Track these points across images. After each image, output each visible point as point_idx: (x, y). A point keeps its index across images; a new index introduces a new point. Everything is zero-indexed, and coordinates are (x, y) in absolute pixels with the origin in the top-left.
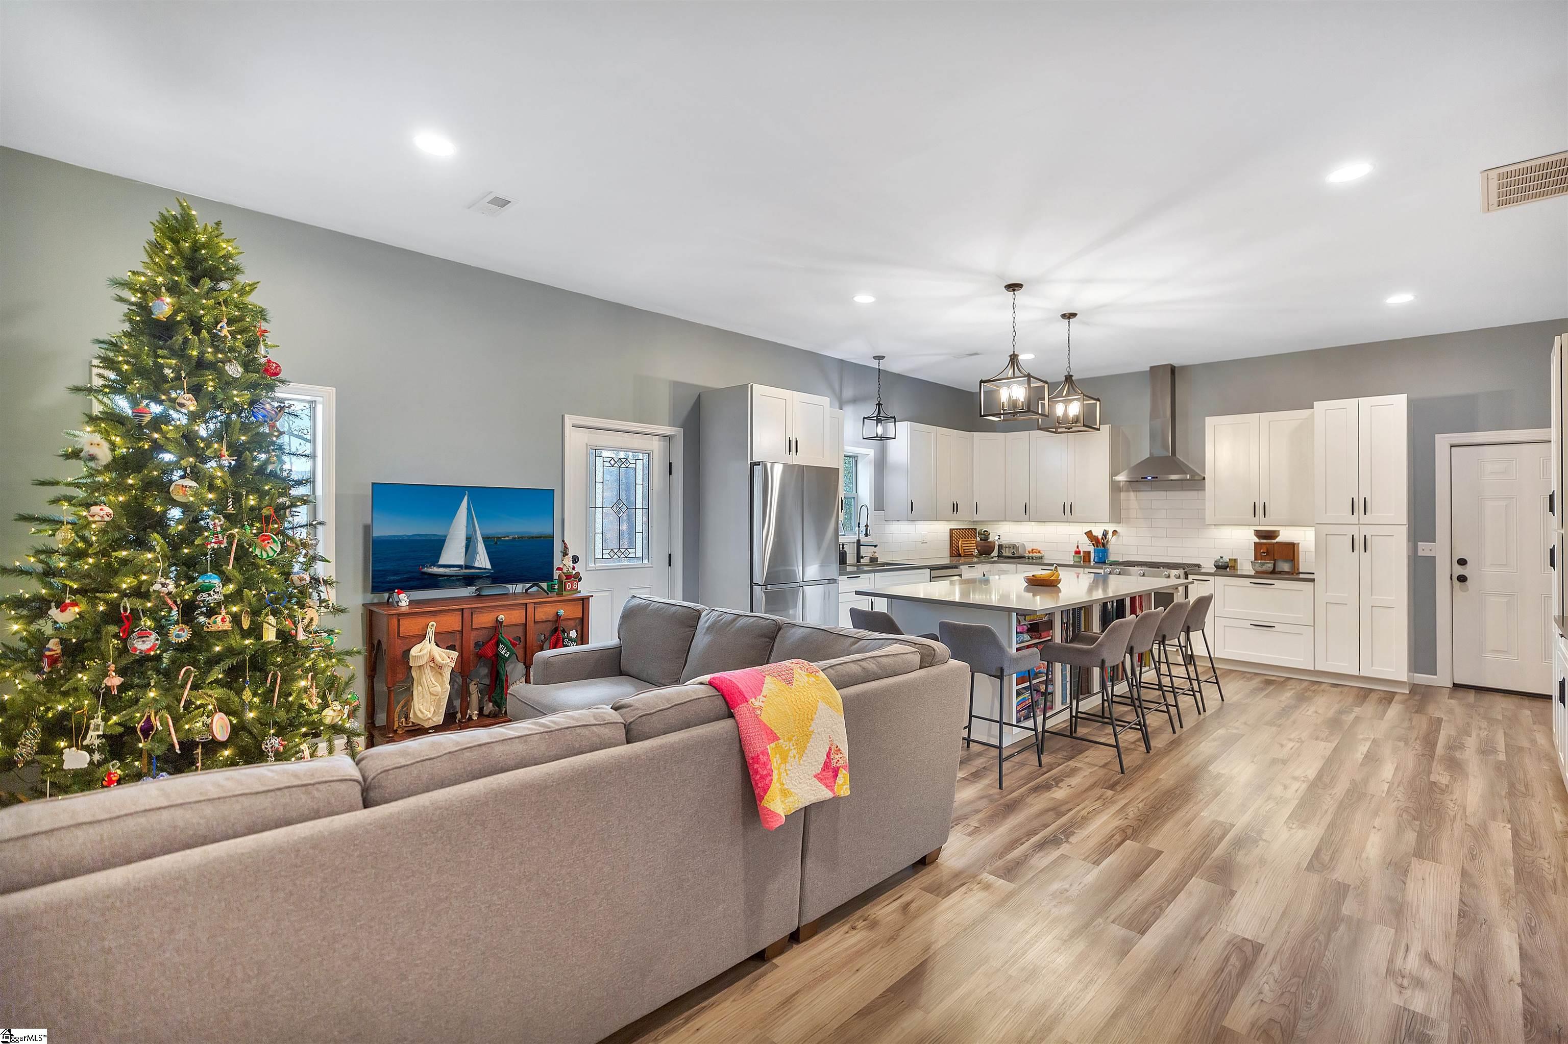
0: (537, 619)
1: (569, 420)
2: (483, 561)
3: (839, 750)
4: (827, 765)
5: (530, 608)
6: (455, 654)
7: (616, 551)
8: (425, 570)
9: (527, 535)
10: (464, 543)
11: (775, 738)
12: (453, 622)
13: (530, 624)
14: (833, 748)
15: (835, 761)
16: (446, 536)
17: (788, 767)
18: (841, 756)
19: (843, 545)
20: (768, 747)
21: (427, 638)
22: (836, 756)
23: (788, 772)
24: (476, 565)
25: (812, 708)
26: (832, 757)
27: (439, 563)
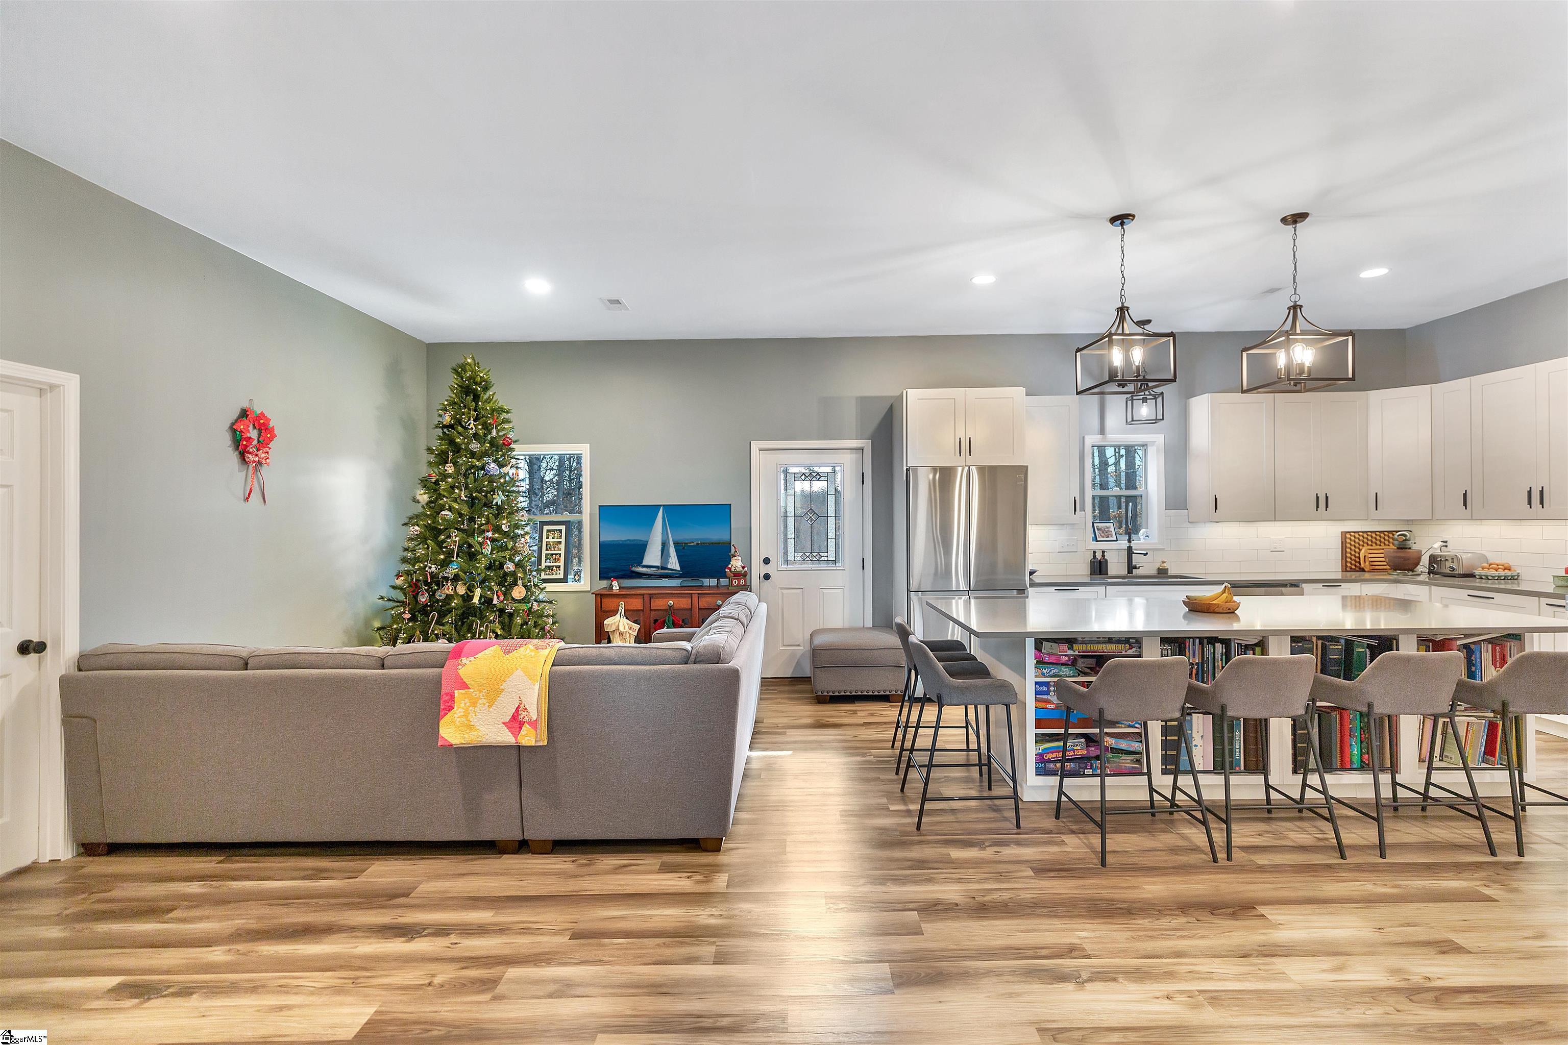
0: (701, 606)
1: (755, 446)
2: (674, 564)
3: (526, 709)
4: (515, 717)
5: (695, 598)
6: (637, 627)
7: (808, 555)
8: (634, 569)
9: (708, 542)
10: (660, 548)
11: (465, 686)
12: (637, 604)
13: (696, 610)
14: (522, 706)
15: (522, 716)
16: (647, 542)
17: (477, 710)
18: (527, 714)
19: (1103, 552)
20: (456, 691)
21: (619, 613)
22: (524, 713)
23: (477, 714)
24: (669, 567)
25: (507, 672)
26: (520, 713)
27: (643, 564)
